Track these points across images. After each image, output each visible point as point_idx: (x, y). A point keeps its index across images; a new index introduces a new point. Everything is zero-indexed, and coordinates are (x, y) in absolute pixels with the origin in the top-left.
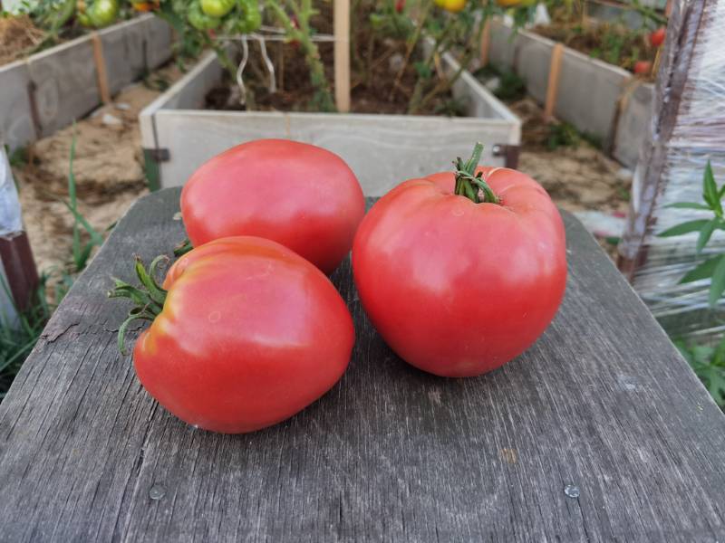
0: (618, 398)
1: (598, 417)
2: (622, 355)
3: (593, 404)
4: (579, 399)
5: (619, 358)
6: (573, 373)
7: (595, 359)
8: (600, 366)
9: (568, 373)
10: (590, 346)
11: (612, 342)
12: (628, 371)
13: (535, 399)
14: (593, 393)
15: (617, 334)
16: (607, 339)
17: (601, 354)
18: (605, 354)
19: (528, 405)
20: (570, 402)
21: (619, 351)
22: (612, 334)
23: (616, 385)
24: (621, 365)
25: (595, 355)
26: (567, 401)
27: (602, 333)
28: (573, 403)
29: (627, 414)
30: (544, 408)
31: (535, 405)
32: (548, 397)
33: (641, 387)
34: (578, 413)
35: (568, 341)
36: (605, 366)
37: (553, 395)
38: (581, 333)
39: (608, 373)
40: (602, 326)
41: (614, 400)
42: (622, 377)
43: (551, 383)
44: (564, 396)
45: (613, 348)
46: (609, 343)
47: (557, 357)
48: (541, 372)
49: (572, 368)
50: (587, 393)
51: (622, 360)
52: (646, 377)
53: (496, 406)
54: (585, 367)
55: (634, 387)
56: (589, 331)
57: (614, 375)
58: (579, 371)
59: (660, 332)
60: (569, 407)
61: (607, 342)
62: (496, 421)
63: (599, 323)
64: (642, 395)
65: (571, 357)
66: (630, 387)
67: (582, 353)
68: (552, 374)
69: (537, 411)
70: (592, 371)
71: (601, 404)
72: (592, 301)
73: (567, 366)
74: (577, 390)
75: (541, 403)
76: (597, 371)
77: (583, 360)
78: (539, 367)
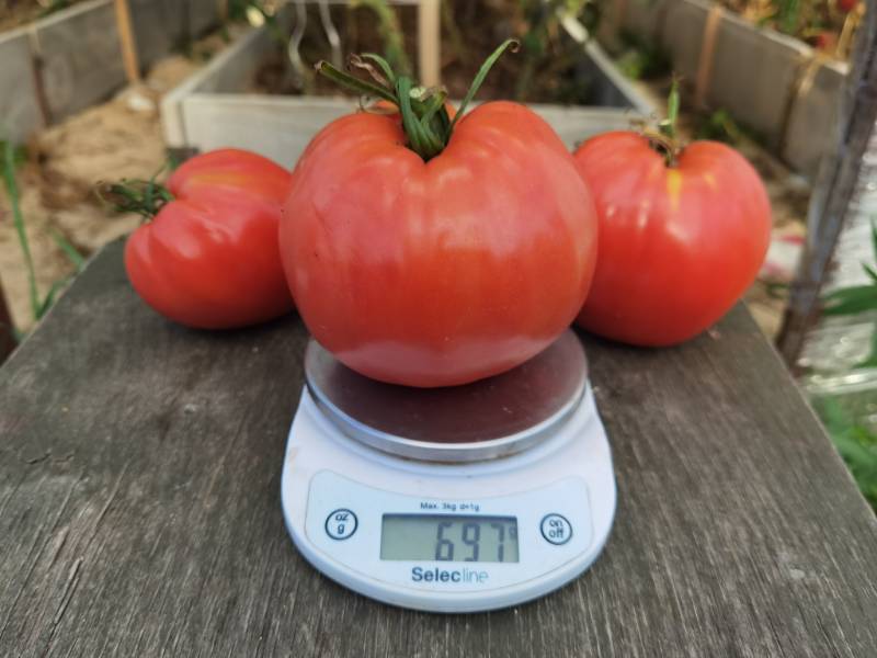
0: (777, 595)
1: (744, 629)
2: (785, 514)
3: (738, 605)
4: (716, 596)
5: (780, 522)
6: (709, 548)
7: (745, 522)
8: (751, 534)
9: (701, 548)
10: (738, 499)
11: (772, 492)
12: (793, 545)
13: (649, 595)
14: (739, 584)
15: (781, 478)
16: (764, 488)
17: (754, 514)
18: (761, 514)
19: (637, 605)
20: (702, 600)
21: (782, 509)
22: (772, 478)
23: (774, 571)
24: (784, 533)
25: (746, 515)
26: (697, 598)
27: (757, 475)
28: (707, 602)
29: (790, 626)
30: (662, 612)
31: (648, 605)
32: (670, 591)
33: (813, 574)
34: (714, 623)
35: (706, 490)
36: (759, 535)
37: (677, 588)
38: (724, 476)
39: (764, 548)
40: (757, 464)
41: (771, 599)
42: (785, 556)
43: (674, 565)
44: (694, 590)
45: (773, 504)
46: (768, 494)
47: (687, 518)
48: (660, 545)
49: (708, 539)
50: (730, 586)
51: (786, 525)
52: (821, 557)
53: (587, 606)
54: (728, 536)
55: (802, 574)
56: (738, 473)
57: (772, 552)
58: (719, 542)
59: (845, 476)
60: (700, 609)
61: (764, 493)
62: (585, 635)
63: (752, 458)
64: (813, 589)
65: (708, 518)
66: (797, 575)
67: (724, 512)
68: (677, 548)
69: (651, 617)
70: (739, 544)
71: (750, 605)
72: (744, 419)
73: (701, 534)
74: (714, 578)
75: (658, 603)
76: (746, 545)
77: (727, 525)
78: (658, 535)
